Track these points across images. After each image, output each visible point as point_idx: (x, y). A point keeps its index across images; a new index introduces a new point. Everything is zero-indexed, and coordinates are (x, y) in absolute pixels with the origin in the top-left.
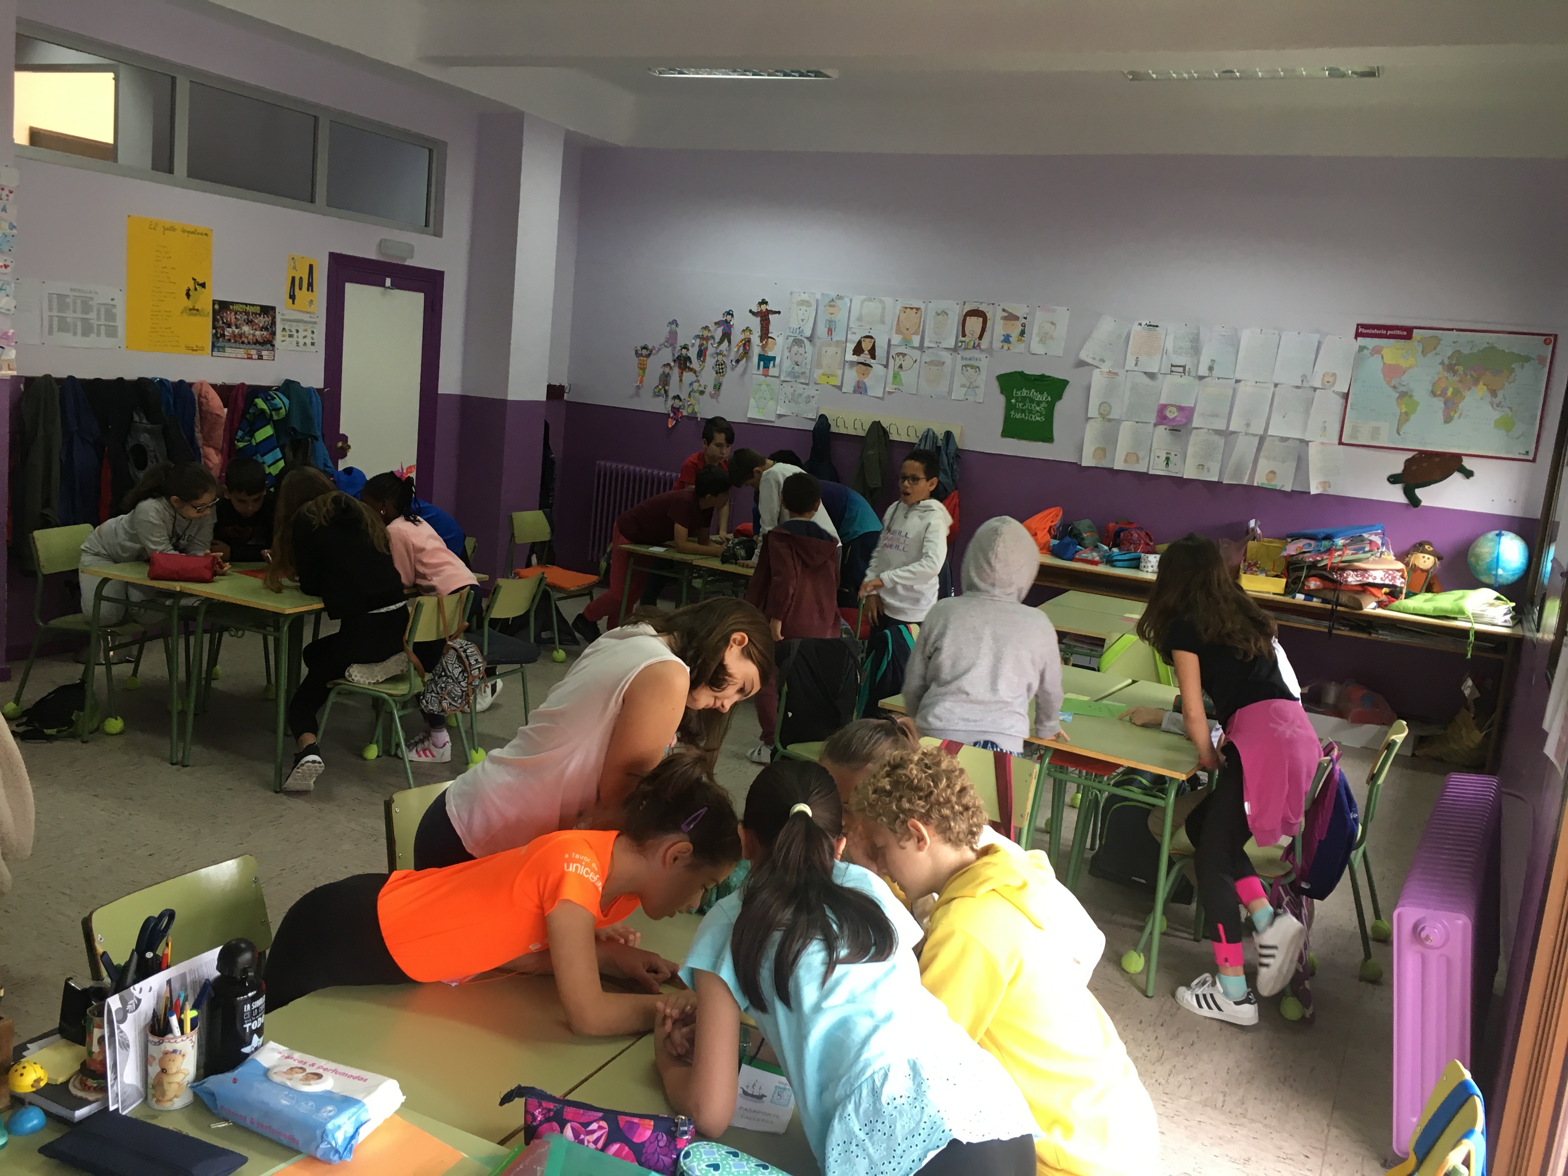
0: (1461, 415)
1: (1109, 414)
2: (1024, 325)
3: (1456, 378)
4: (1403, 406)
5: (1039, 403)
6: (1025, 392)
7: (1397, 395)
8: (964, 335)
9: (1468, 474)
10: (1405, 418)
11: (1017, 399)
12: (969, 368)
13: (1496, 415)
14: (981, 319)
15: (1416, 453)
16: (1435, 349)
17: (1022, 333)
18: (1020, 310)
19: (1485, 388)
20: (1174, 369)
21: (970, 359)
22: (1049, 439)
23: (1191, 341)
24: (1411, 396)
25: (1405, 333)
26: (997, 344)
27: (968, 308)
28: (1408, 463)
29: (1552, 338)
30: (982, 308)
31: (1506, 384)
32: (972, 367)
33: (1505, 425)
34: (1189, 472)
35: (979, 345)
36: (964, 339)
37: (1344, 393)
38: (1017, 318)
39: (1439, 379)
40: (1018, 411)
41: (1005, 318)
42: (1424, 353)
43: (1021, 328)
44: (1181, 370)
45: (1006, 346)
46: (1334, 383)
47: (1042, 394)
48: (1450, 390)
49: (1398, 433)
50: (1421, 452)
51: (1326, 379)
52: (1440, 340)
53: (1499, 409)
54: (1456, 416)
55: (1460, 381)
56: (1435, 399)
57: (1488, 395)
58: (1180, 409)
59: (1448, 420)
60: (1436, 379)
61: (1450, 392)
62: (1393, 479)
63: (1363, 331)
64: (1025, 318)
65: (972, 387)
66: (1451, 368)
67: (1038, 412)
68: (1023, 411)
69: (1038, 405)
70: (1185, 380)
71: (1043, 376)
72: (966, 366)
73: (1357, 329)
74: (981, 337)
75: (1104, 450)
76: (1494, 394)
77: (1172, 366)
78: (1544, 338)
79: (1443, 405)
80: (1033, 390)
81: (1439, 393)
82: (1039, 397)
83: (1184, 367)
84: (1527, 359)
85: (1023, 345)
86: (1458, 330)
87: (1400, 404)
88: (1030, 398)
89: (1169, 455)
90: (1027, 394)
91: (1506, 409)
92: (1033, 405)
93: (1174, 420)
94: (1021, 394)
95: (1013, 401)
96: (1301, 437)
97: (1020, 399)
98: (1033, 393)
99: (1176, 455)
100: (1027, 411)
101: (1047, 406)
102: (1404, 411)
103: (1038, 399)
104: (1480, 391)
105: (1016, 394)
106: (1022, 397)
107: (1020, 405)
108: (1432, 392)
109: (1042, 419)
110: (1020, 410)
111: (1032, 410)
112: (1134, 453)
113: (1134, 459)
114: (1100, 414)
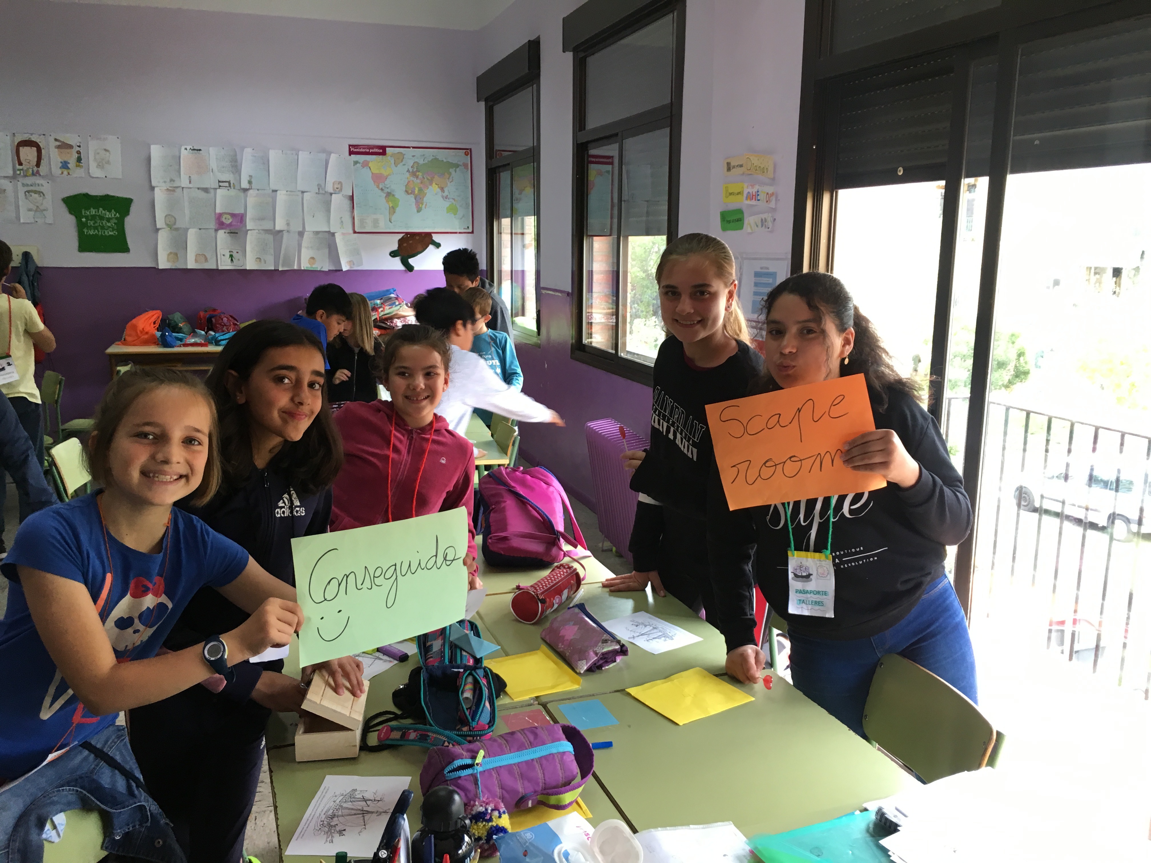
0: (426, 205)
1: (175, 223)
2: (79, 153)
3: (419, 181)
4: (390, 203)
5: (108, 220)
6: (93, 211)
7: (385, 195)
8: (20, 164)
9: (438, 245)
10: (392, 210)
11: (87, 217)
12: (33, 194)
13: (447, 204)
14: (35, 149)
15: (403, 235)
16: (402, 161)
17: (79, 160)
18: (72, 139)
19: (437, 186)
20: (221, 184)
21: (31, 186)
22: (125, 249)
23: (231, 162)
24: (393, 195)
25: (381, 151)
26: (56, 170)
27: (19, 138)
28: (400, 241)
29: (469, 151)
30: (34, 138)
31: (449, 183)
32: (35, 192)
33: (453, 210)
34: (250, 264)
35: (38, 172)
36: (21, 167)
37: (350, 196)
38: (71, 147)
39: (409, 182)
40: (89, 228)
41: (58, 147)
42: (396, 164)
43: (77, 155)
44: (227, 184)
45: (66, 172)
46: (341, 190)
47: (110, 211)
48: (417, 189)
49: (391, 222)
50: (407, 233)
51: (336, 186)
52: (404, 155)
53: (447, 200)
54: (424, 206)
55: (421, 183)
56: (409, 196)
57: (439, 190)
58: (233, 215)
59: (419, 210)
60: (407, 182)
61: (416, 192)
62: (393, 254)
63: (354, 150)
64: (79, 146)
65: (38, 210)
66: (414, 174)
67: (109, 227)
68: (96, 228)
69: (109, 222)
70: (232, 192)
71: (107, 196)
72: (28, 192)
73: (350, 149)
74: (38, 165)
75: (176, 254)
76: (442, 190)
77: (219, 182)
78: (465, 151)
79: (414, 200)
80: (101, 209)
81: (410, 192)
82: (108, 215)
83: (229, 182)
84: (457, 166)
85: (82, 170)
86: (414, 148)
87: (387, 201)
88: (99, 216)
89: (232, 253)
90: (95, 212)
91: (451, 200)
92: (104, 222)
93: (230, 225)
94: (90, 213)
95: (84, 220)
96: (328, 230)
97: (90, 218)
98: (102, 212)
99: (237, 252)
100: (99, 228)
101: (116, 221)
102: (391, 206)
103: (107, 216)
104: (434, 188)
105: (85, 213)
106: (91, 216)
107: (92, 223)
108: (406, 191)
109: (115, 234)
110: (92, 228)
111: (103, 226)
112: (202, 254)
113: (203, 259)
114: (166, 225)
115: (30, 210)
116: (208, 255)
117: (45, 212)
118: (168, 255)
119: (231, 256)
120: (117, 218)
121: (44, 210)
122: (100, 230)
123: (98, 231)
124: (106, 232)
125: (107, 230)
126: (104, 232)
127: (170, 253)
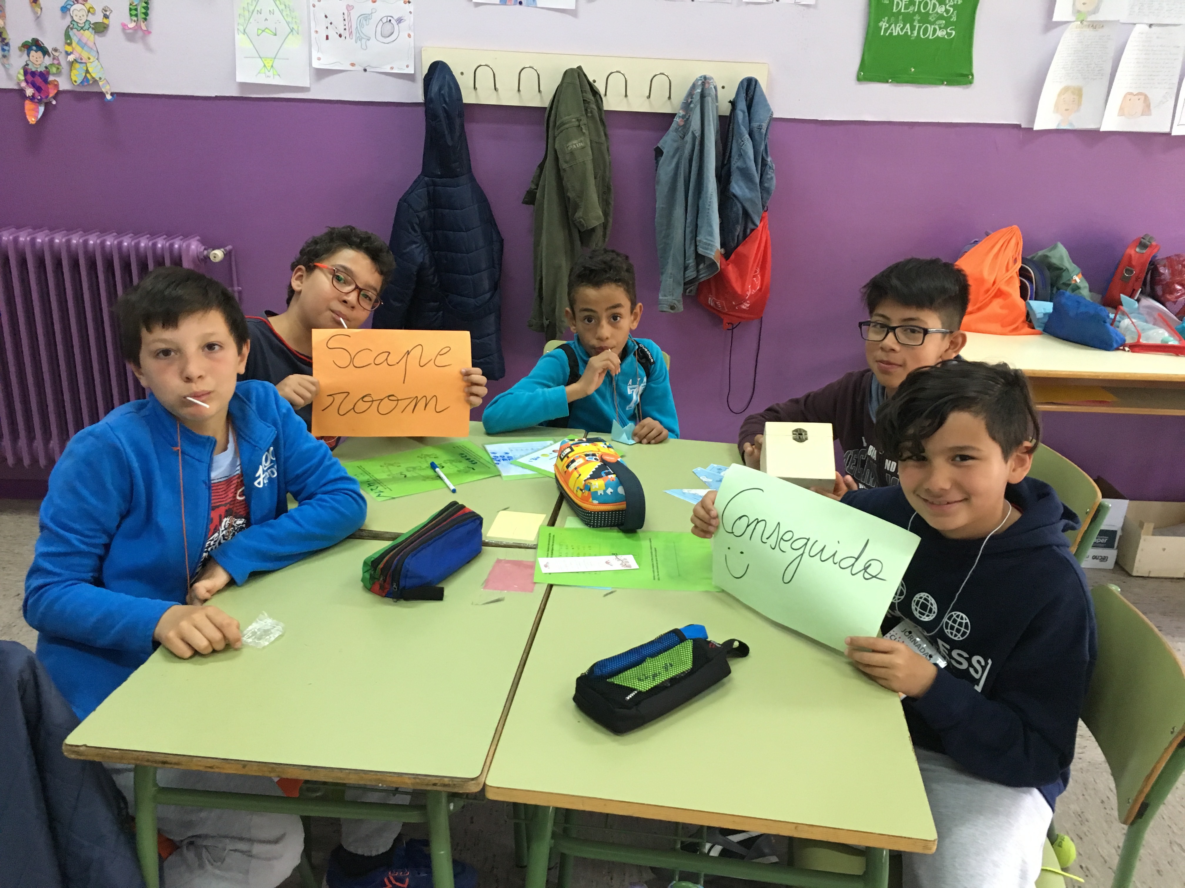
22: (964, 76)
40: (895, 17)
68: (908, 19)
109: (949, 34)
110: (901, 17)
111: (927, 14)
112: (1140, 94)
113: (1140, 105)
114: (1077, 12)
116: (1156, 95)
118: (1059, 95)
122: (917, 25)
123: (912, 28)
124: (930, 29)
125: (932, 23)
126: (926, 28)
127: (1066, 89)
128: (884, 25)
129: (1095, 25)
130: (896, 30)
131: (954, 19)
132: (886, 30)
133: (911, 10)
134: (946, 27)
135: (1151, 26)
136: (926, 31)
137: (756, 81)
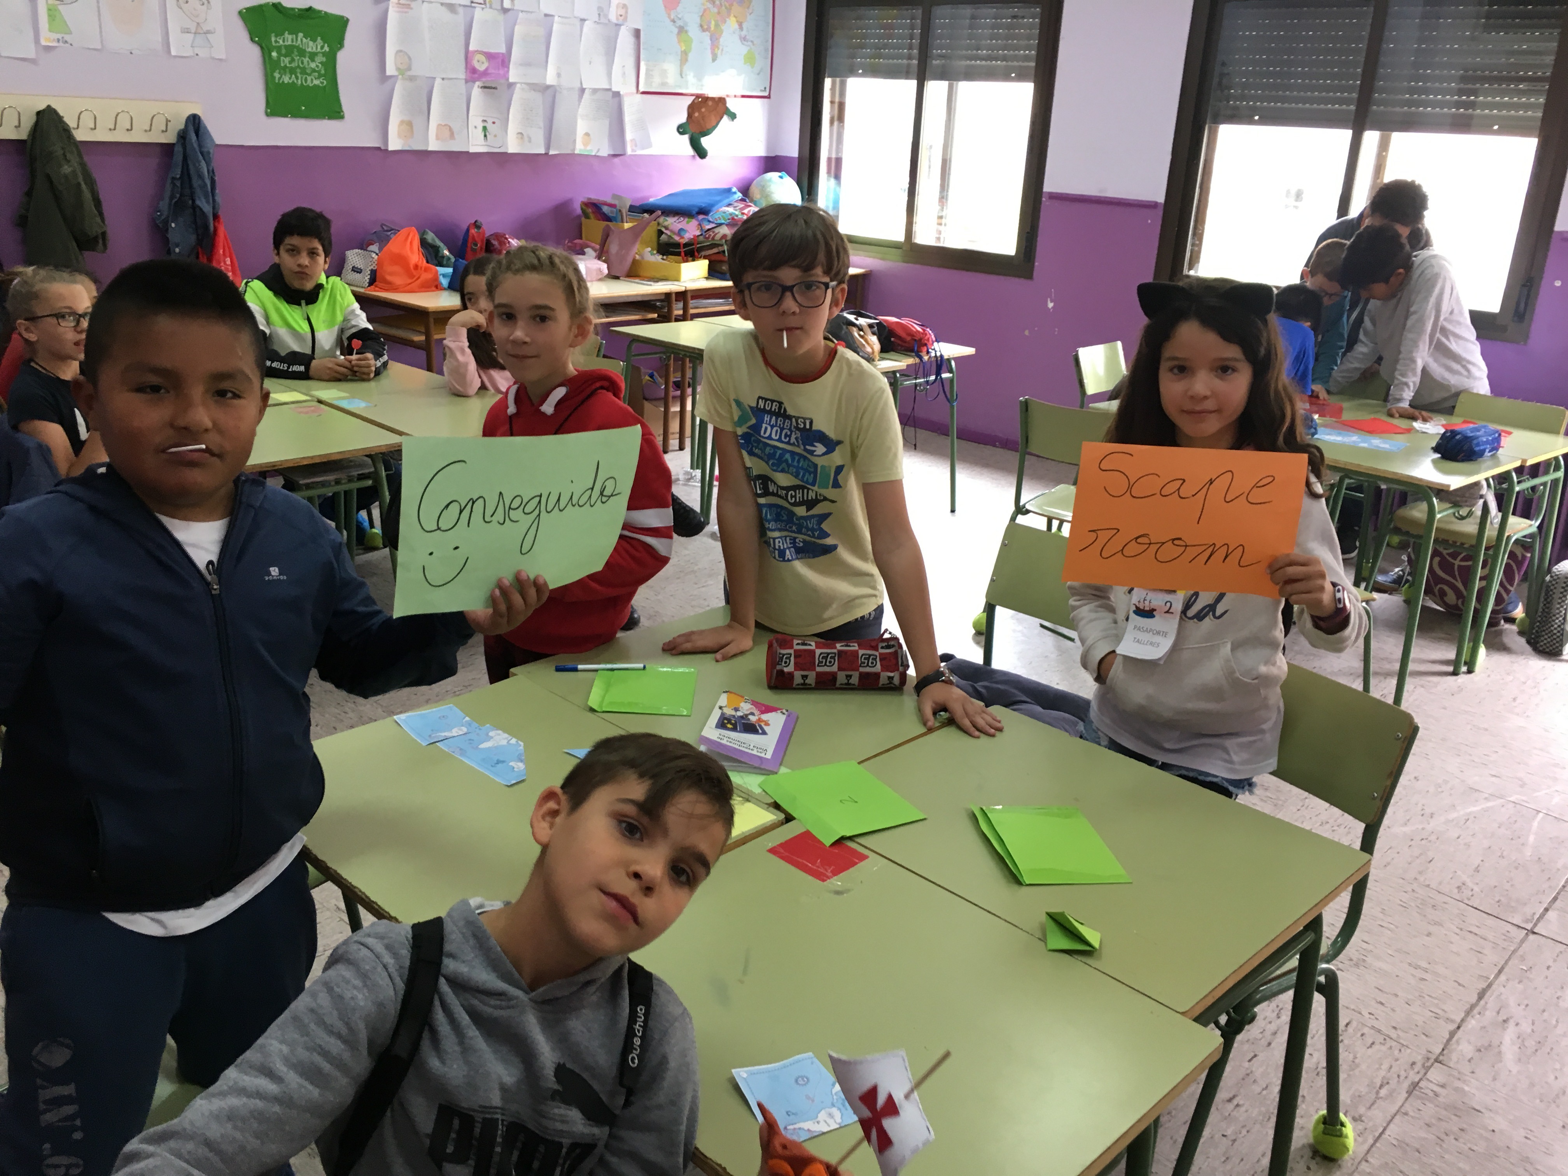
0: (722, 50)
1: (410, 68)
3: (716, 9)
4: (682, 44)
5: (313, 56)
6: (288, 39)
7: (676, 30)
10: (684, 56)
11: (278, 50)
13: (744, 49)
15: (694, 97)
19: (734, 19)
24: (686, 32)
31: (748, 16)
33: (750, 60)
34: (512, 145)
37: (636, 30)
39: (705, 10)
40: (283, 70)
47: (313, 40)
48: (713, 23)
49: (682, 76)
50: (698, 96)
51: (621, 12)
53: (745, 43)
54: (719, 52)
55: (719, 13)
56: (704, 34)
57: (737, 26)
58: (490, 56)
59: (714, 57)
60: (702, 10)
61: (712, 28)
62: (681, 130)
67: (314, 71)
68: (292, 71)
69: (313, 60)
76: (740, 25)
79: (710, 42)
80: (301, 35)
81: (705, 27)
82: (311, 47)
87: (679, 42)
88: (298, 47)
89: (485, 124)
90: (292, 41)
91: (749, 43)
92: (306, 60)
93: (485, 73)
94: (284, 41)
95: (274, 54)
96: (608, 87)
97: (284, 51)
98: (302, 40)
99: (494, 123)
100: (298, 70)
101: (324, 59)
102: (684, 48)
103: (310, 50)
104: (732, 24)
105: (276, 42)
106: (285, 46)
107: (287, 60)
108: (701, 26)
109: (322, 83)
110: (288, 70)
111: (304, 68)
112: (445, 125)
113: (447, 133)
114: (398, 69)
115: (186, 31)
116: (455, 127)
117: (209, 36)
118: (399, 126)
119: (485, 128)
120: (324, 54)
121: (208, 32)
122: (299, 75)
123: (297, 78)
124: (309, 78)
125: (310, 75)
126: (306, 78)
127: (402, 122)
128: (277, 75)
129: (412, 79)
130: (286, 79)
131: (323, 72)
132: (280, 78)
133: (293, 65)
134: (319, 78)
135: (443, 79)
136: (306, 80)
137: (199, 117)
